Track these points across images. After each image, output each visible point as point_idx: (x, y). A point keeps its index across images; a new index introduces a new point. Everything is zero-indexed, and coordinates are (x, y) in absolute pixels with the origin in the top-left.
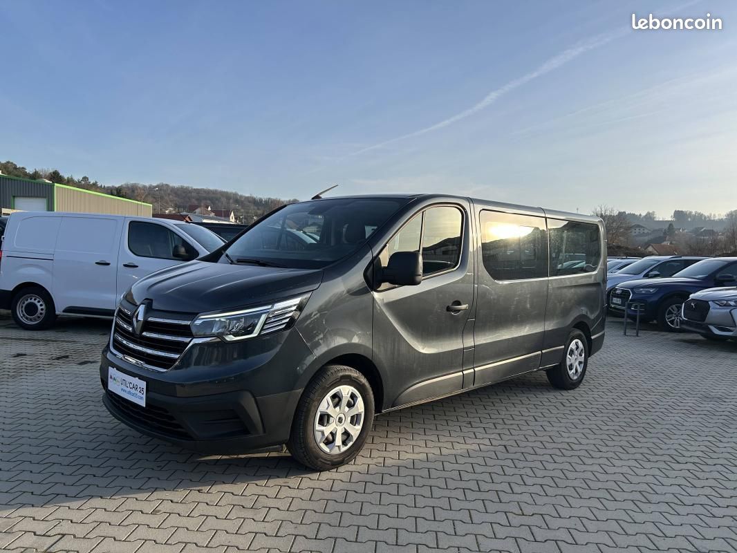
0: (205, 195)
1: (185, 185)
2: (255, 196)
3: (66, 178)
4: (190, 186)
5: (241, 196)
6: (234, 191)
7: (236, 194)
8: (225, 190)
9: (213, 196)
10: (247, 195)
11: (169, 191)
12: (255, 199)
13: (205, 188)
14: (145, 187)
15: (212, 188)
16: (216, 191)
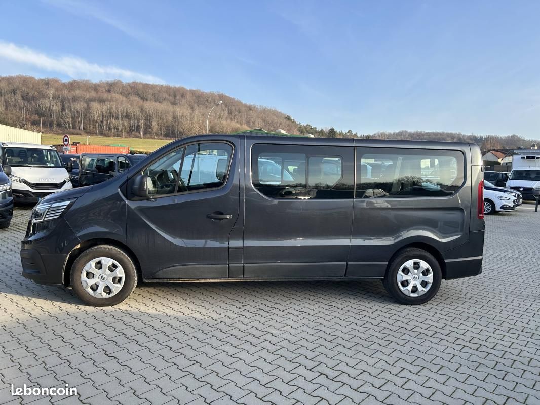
0: (434, 137)
1: (419, 130)
2: (475, 134)
3: (338, 132)
4: (423, 130)
5: (464, 136)
6: (458, 132)
7: (459, 134)
8: (450, 132)
9: (441, 137)
10: (469, 134)
11: (407, 135)
12: (476, 137)
13: (434, 131)
14: (390, 133)
15: (439, 131)
16: (443, 133)
